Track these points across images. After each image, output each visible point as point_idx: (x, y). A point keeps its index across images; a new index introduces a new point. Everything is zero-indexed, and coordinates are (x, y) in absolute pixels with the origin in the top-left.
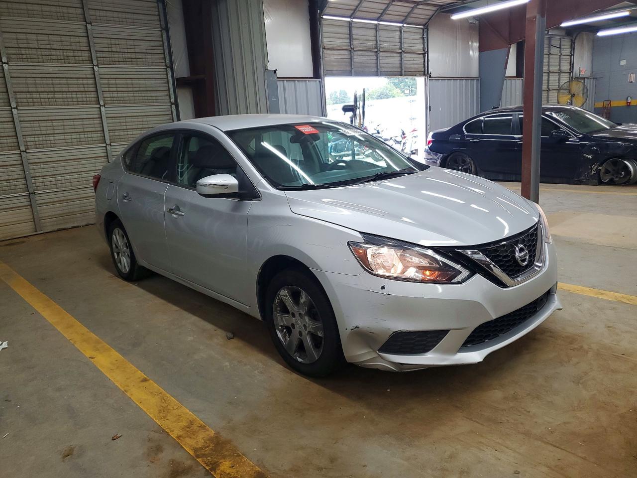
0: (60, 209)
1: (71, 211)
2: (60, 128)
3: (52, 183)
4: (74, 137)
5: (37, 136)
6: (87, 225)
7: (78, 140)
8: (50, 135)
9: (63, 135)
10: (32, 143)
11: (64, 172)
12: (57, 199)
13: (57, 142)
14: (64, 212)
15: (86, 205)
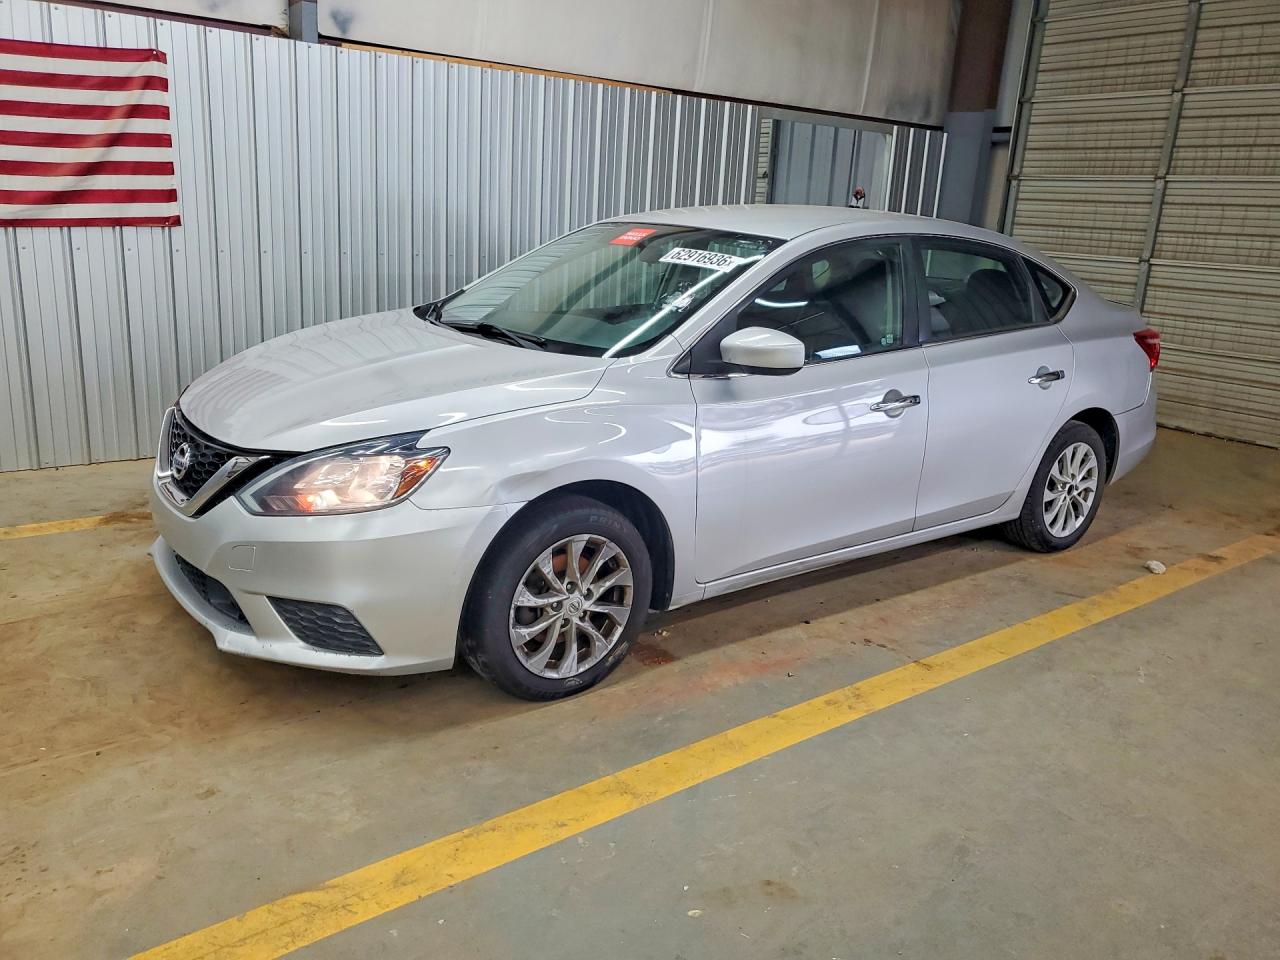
0: (1173, 385)
1: (1193, 396)
2: (1235, 222)
3: (1177, 331)
4: (1258, 244)
5: (1182, 235)
6: (1208, 435)
7: (1265, 253)
8: (1209, 236)
9: (1234, 238)
10: (1170, 248)
11: (1208, 314)
12: (1174, 366)
13: (1217, 250)
14: (1179, 393)
15: (1227, 394)
